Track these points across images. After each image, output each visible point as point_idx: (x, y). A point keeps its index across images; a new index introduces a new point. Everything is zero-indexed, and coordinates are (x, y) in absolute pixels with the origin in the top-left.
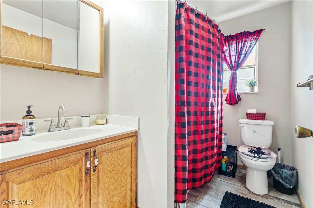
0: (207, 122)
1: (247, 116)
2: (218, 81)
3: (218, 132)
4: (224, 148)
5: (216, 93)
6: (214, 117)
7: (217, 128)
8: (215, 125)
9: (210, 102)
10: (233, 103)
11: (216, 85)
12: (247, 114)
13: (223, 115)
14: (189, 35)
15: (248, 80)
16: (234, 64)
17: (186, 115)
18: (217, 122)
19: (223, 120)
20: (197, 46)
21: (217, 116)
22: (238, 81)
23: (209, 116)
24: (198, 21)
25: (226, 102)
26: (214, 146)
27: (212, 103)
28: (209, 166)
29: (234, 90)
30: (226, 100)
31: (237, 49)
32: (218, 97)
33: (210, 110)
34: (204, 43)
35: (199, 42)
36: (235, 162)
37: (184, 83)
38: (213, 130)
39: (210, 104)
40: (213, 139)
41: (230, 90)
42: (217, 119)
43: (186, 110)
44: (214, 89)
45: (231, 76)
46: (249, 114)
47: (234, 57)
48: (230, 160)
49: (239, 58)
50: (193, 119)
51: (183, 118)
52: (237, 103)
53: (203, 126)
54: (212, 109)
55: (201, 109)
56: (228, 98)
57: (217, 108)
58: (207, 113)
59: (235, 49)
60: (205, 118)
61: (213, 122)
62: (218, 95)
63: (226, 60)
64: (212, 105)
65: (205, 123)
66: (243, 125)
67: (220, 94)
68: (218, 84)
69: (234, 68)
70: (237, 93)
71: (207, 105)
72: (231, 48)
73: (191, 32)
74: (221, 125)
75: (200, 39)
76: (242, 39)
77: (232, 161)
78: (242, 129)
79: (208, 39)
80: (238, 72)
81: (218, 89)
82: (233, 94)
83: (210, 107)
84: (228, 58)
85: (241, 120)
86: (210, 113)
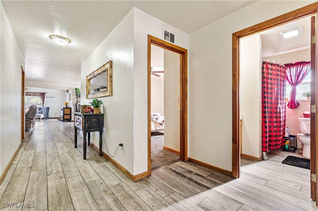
0: (277, 117)
1: (304, 116)
2: (283, 95)
3: (283, 123)
4: (287, 135)
5: (282, 102)
6: (281, 115)
7: (283, 121)
8: (282, 119)
9: (279, 107)
10: (293, 107)
11: (282, 98)
12: (304, 114)
13: (286, 115)
14: (267, 75)
15: (305, 93)
16: (294, 82)
17: (267, 113)
18: (283, 118)
19: (286, 117)
20: (271, 79)
21: (283, 115)
22: (297, 93)
23: (278, 114)
24: (272, 67)
25: (288, 107)
26: (281, 130)
27: (280, 107)
28: (278, 140)
29: (295, 99)
30: (288, 106)
31: (297, 72)
32: (283, 104)
33: (278, 111)
34: (275, 77)
35: (272, 77)
36: (295, 146)
37: (266, 98)
38: (280, 122)
39: (278, 108)
40: (280, 127)
41: (291, 99)
42: (283, 116)
43: (267, 111)
44: (281, 100)
45: (292, 90)
46: (306, 114)
47: (294, 77)
48: (291, 145)
49: (298, 78)
50: (270, 115)
51: (265, 114)
52: (296, 107)
53: (274, 119)
54: (280, 110)
55: (273, 110)
56: (290, 104)
57: (283, 110)
58: (277, 113)
59: (295, 72)
60: (276, 115)
61: (280, 117)
62: (283, 103)
63: (288, 79)
64: (280, 108)
65: (275, 117)
66: (301, 121)
67: (284, 102)
68: (283, 97)
69: (294, 84)
70: (297, 101)
71: (277, 108)
72: (291, 72)
73: (268, 73)
74: (285, 120)
75: (273, 75)
76: (300, 66)
77: (293, 145)
78: (300, 124)
79: (277, 74)
80: (298, 87)
81: (283, 100)
82: (293, 101)
83: (278, 110)
84: (289, 78)
85: (299, 118)
86: (278, 112)
